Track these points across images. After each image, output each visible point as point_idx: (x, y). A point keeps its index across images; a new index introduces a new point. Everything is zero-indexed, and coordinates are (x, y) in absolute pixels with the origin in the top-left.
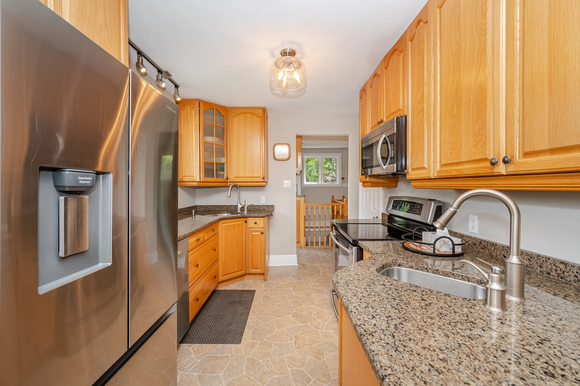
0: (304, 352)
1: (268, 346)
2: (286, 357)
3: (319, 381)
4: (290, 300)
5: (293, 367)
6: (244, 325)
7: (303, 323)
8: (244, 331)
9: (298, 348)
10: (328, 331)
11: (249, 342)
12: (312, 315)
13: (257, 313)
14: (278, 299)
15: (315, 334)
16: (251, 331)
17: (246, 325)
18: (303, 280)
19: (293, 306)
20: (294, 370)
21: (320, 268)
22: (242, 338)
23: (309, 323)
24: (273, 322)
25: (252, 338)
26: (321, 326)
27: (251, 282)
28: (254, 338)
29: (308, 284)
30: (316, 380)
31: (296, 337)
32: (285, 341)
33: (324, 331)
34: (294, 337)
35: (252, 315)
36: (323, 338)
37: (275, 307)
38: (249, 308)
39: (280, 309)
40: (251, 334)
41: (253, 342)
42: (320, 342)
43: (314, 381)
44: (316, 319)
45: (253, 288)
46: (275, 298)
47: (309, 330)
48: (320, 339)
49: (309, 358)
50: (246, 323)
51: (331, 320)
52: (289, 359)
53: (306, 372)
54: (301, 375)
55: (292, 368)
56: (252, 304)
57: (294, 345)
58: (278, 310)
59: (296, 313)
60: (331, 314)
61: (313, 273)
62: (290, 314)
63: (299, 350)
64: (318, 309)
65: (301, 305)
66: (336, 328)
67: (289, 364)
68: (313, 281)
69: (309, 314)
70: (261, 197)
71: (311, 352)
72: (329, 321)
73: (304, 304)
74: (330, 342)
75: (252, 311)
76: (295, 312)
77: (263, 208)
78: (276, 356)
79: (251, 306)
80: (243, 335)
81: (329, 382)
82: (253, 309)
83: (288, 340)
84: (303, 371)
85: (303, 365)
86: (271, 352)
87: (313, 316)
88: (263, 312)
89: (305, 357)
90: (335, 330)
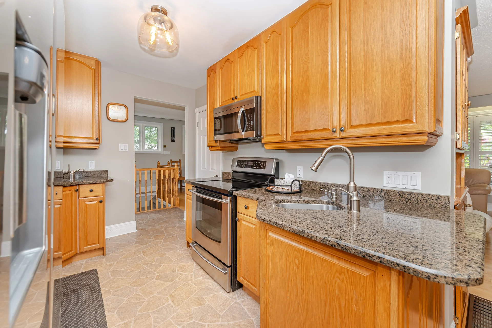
0: (185, 306)
1: (145, 318)
2: (171, 318)
3: (212, 322)
4: (145, 266)
5: (183, 324)
6: (103, 310)
7: (171, 281)
8: (105, 316)
9: (178, 305)
10: (198, 279)
11: (120, 325)
12: (175, 271)
13: (112, 291)
14: (132, 269)
15: (187, 286)
16: (115, 313)
17: (104, 309)
18: (150, 244)
19: (152, 270)
20: (185, 326)
21: (162, 229)
22: (107, 325)
23: (177, 279)
24: (138, 293)
25: (121, 319)
26: (189, 277)
27: (84, 261)
28: (124, 318)
29: (157, 246)
30: (209, 324)
31: (171, 296)
32: (162, 305)
33: (194, 280)
34: (169, 298)
35: (107, 296)
36: (197, 287)
37: (132, 277)
38: (98, 290)
39: (139, 277)
40: (116, 316)
41: (124, 323)
42: (195, 291)
43: (208, 325)
44: (181, 273)
45: (92, 268)
46: (127, 269)
47: (180, 285)
48: (194, 288)
49: (193, 309)
50: (103, 306)
51: (195, 269)
52: (174, 319)
53: (197, 322)
54: (194, 326)
55: (182, 326)
56: (100, 285)
57: (172, 304)
58: (136, 279)
59: (159, 275)
60: (193, 265)
61: (157, 235)
62: (153, 279)
63: (180, 306)
64: (179, 264)
65: (160, 267)
66: (203, 274)
67: (177, 323)
68: (161, 242)
69: (173, 271)
70: (90, 162)
71: (192, 302)
72: (194, 270)
73: (163, 265)
74: (204, 287)
75: (104, 291)
76: (157, 275)
77: (92, 174)
78: (160, 323)
79: (100, 287)
80: (106, 322)
81: (220, 319)
82: (105, 289)
83: (164, 302)
84: (194, 322)
85: (191, 317)
86: (153, 321)
87: (177, 272)
88: (120, 287)
89: (189, 310)
90: (203, 276)
